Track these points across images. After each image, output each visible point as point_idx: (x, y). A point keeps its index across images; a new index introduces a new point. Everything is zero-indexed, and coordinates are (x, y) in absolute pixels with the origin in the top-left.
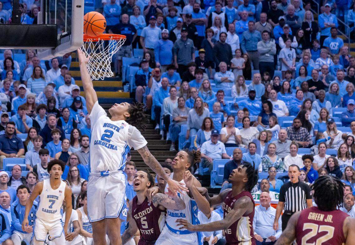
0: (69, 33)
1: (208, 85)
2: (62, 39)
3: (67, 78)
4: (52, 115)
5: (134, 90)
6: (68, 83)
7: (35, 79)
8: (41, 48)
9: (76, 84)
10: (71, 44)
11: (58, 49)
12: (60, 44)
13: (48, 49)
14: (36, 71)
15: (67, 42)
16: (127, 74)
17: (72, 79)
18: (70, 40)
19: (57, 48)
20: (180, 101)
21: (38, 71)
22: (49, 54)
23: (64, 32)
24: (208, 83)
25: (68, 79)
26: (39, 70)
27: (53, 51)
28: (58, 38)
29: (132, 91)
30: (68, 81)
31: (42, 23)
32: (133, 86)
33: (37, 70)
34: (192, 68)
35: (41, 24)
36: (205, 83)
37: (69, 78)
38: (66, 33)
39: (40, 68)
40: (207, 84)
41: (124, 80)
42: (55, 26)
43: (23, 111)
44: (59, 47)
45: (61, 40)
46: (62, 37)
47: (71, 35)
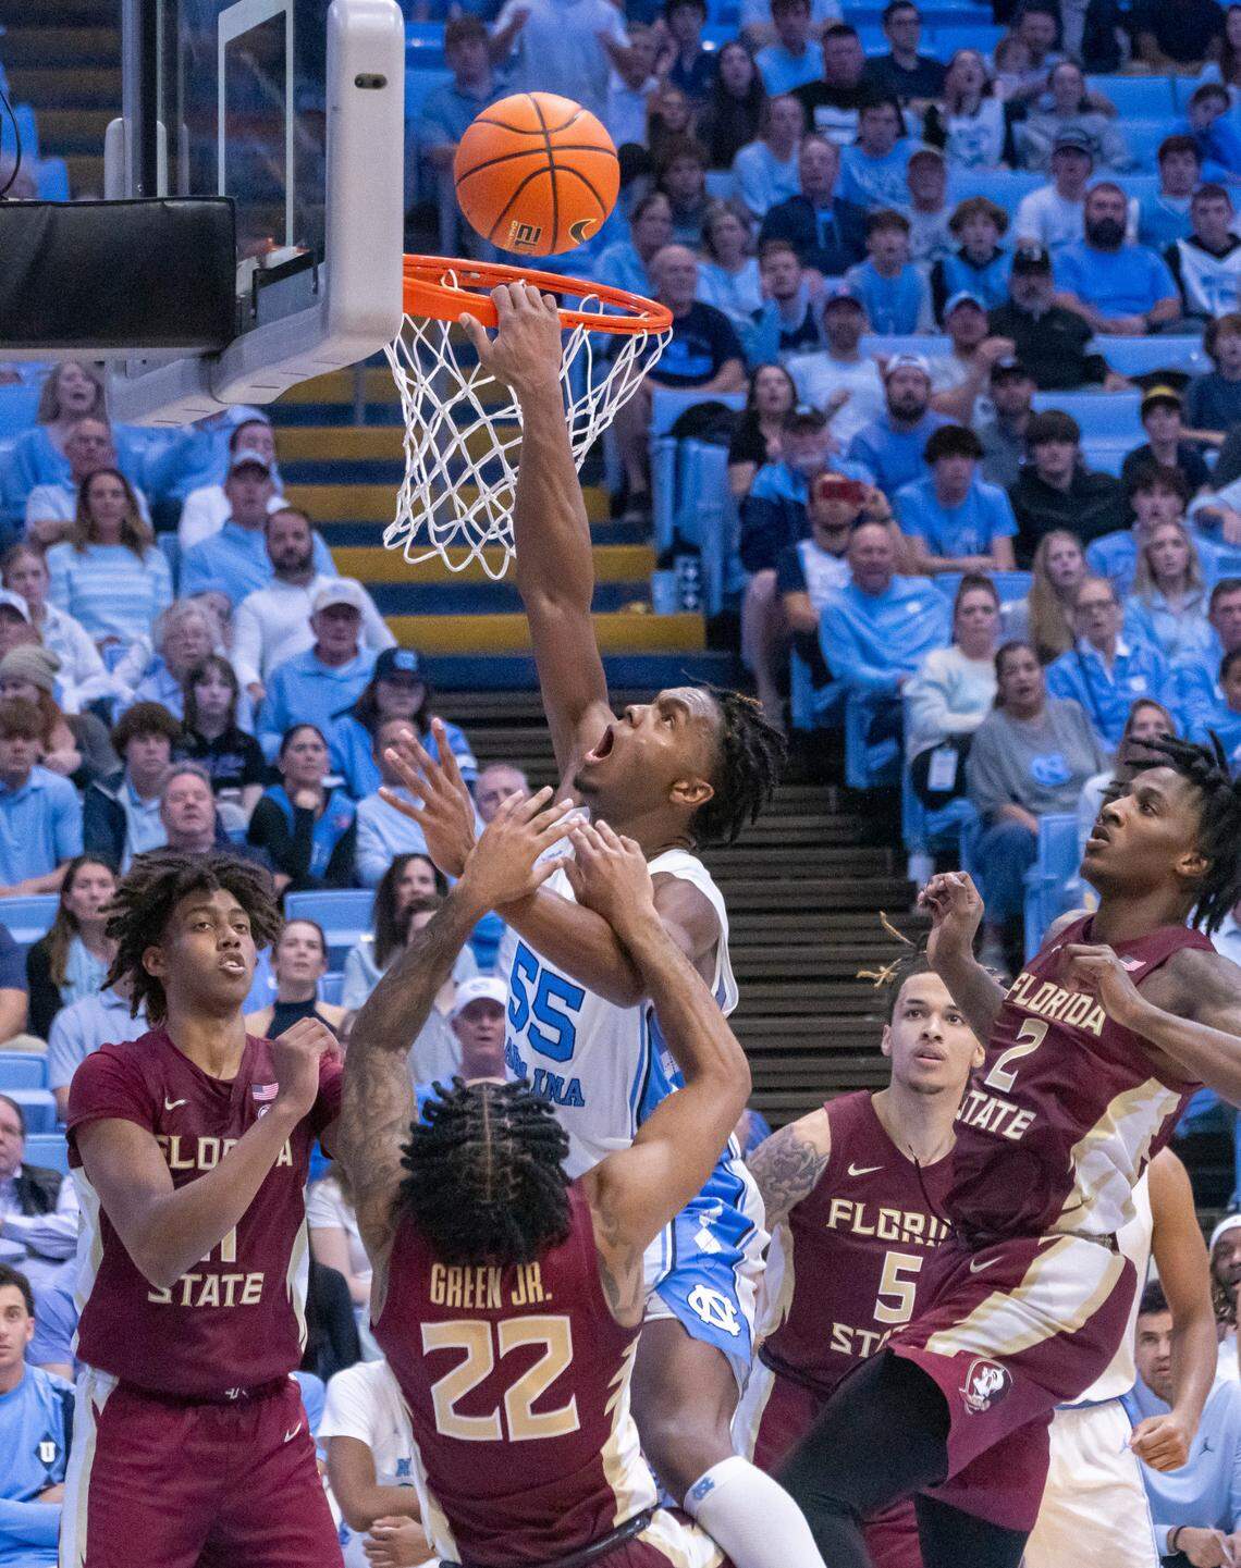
0: (314, 255)
1: (1177, 554)
2: (267, 295)
3: (281, 537)
4: (184, 771)
5: (735, 598)
6: (292, 569)
7: (92, 549)
8: (133, 355)
9: (344, 570)
10: (325, 323)
11: (240, 355)
12: (255, 322)
13: (177, 360)
14: (95, 502)
15: (298, 308)
16: (687, 496)
17: (317, 539)
18: (317, 297)
19: (231, 351)
20: (1014, 669)
21: (109, 498)
22: (184, 389)
23: (281, 242)
24: (1176, 543)
25: (291, 542)
26: (115, 493)
27: (212, 371)
28: (243, 284)
29: (717, 605)
30: (290, 552)
31: (132, 190)
32: (726, 572)
33: (101, 494)
34: (1055, 457)
35: (129, 196)
36: (1161, 545)
37: (298, 535)
38: (288, 253)
39: (121, 477)
40: (1170, 550)
41: (666, 537)
42: (222, 211)
43: (19, 743)
44: (248, 345)
45: (262, 301)
46: (267, 277)
47: (320, 267)
